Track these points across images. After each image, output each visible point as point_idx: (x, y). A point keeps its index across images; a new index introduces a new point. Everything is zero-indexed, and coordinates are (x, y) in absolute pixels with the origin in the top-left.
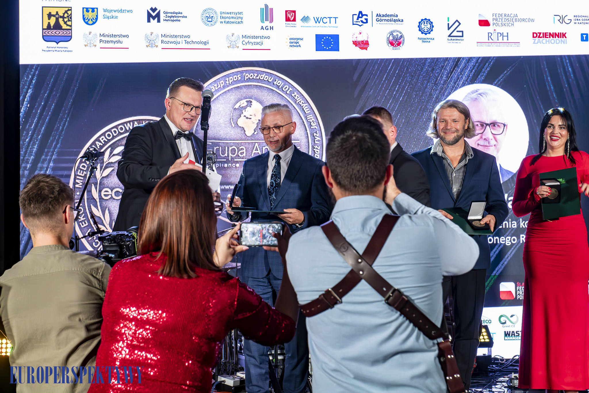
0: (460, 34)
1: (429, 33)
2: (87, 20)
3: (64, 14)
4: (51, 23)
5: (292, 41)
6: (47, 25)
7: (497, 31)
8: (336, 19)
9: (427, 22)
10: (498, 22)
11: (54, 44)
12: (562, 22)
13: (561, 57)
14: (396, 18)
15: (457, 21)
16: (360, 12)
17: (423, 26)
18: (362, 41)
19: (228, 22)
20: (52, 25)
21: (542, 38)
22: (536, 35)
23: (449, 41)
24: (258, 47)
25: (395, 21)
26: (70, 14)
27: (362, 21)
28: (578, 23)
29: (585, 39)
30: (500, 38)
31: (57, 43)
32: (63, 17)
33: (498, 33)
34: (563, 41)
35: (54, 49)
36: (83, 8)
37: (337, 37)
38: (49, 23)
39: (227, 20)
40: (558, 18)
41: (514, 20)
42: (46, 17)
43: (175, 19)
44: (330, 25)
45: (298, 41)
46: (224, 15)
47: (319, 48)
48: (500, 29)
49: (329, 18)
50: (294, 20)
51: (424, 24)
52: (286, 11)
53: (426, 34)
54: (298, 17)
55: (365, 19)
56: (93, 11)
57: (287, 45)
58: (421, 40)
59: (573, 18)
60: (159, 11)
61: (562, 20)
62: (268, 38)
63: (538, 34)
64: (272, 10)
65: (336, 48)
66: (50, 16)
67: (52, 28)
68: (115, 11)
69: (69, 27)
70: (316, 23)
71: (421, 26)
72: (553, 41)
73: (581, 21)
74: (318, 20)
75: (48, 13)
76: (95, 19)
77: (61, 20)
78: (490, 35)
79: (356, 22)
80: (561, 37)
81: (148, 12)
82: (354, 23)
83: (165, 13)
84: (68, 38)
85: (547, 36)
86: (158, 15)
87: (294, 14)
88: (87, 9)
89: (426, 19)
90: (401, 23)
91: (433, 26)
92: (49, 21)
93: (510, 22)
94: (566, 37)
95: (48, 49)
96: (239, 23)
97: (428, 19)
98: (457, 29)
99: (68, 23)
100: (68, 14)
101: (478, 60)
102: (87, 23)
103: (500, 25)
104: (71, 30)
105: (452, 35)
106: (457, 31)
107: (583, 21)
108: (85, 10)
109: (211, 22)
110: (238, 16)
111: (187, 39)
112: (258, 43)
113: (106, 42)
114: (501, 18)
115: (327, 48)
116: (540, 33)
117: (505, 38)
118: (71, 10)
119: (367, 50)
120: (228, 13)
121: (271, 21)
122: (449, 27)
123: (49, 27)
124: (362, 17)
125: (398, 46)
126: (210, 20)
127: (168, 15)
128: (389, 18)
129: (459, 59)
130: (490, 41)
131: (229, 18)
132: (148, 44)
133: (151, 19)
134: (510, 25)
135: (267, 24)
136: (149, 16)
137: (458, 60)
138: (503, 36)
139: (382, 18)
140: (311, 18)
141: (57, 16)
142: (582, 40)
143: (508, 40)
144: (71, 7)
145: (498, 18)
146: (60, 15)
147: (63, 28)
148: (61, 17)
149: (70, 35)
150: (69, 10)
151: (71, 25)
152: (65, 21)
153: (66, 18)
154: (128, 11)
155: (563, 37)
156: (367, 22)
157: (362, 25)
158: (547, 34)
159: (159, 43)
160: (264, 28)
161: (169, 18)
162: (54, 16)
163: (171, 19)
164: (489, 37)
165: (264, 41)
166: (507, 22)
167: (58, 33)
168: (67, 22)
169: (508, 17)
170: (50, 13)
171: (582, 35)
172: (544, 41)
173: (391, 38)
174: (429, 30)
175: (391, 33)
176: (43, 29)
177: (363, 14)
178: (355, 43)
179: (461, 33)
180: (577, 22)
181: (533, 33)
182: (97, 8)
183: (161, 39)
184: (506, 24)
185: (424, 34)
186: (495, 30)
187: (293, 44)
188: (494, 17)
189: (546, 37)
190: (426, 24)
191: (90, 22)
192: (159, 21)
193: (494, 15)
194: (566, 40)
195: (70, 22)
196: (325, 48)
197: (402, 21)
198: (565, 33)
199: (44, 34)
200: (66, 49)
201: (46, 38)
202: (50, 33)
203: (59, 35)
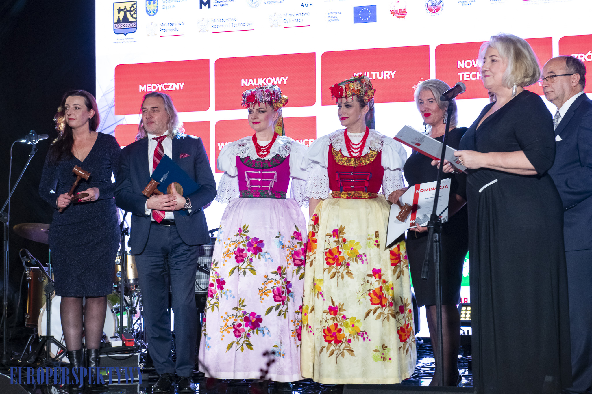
2: (149, 12)
3: (131, 8)
4: (120, 17)
5: (331, 15)
6: (117, 19)
11: (122, 36)
18: (400, 10)
19: (271, 2)
20: (121, 18)
24: (299, 24)
26: (135, 7)
31: (125, 35)
32: (130, 11)
35: (122, 41)
37: (374, 7)
38: (119, 17)
42: (116, 12)
43: (223, 3)
45: (336, 15)
47: (357, 20)
56: (155, 3)
57: (326, 20)
62: (308, 14)
65: (373, 19)
66: (119, 10)
67: (121, 21)
68: (172, 1)
69: (134, 20)
75: (118, 8)
76: (156, 10)
77: (128, 13)
84: (134, 30)
86: (209, 2)
92: (119, 15)
95: (118, 41)
99: (134, 16)
100: (134, 8)
102: (149, 14)
104: (136, 22)
108: (148, 2)
109: (255, 4)
111: (234, 22)
112: (298, 21)
113: (165, 31)
115: (365, 20)
118: (136, 4)
119: (404, 18)
123: (119, 21)
125: (437, 11)
126: (255, 1)
132: (200, 30)
133: (203, 6)
136: (202, 3)
141: (125, 10)
144: (136, 1)
146: (127, 9)
147: (130, 21)
148: (128, 11)
149: (136, 26)
150: (134, 4)
151: (136, 17)
152: (132, 14)
153: (132, 11)
159: (210, 28)
162: (122, 10)
163: (220, 4)
165: (304, 17)
167: (125, 25)
168: (133, 15)
170: (120, 8)
173: (430, 4)
176: (114, 23)
178: (393, 13)
183: (211, 24)
187: (331, 19)
191: (152, 13)
192: (209, 7)
195: (136, 15)
196: (362, 19)
199: (115, 28)
200: (132, 40)
201: (116, 31)
202: (119, 26)
203: (127, 27)
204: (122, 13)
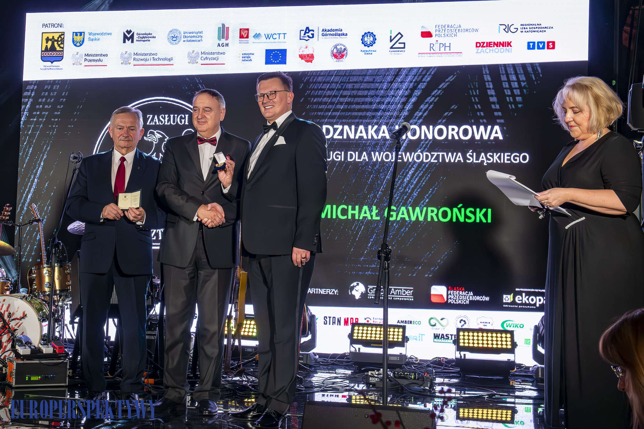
0: (402, 46)
1: (372, 46)
2: (76, 43)
3: (58, 38)
5: (244, 56)
7: (439, 42)
8: (285, 35)
9: (370, 35)
10: (440, 33)
11: (49, 64)
12: (507, 31)
13: (505, 66)
14: (340, 33)
15: (399, 33)
16: (307, 28)
17: (366, 39)
18: (308, 55)
19: (190, 41)
20: (49, 47)
21: (486, 48)
22: (479, 45)
23: (391, 53)
24: (214, 62)
25: (339, 35)
27: (308, 36)
28: (525, 32)
29: (531, 47)
30: (442, 50)
31: (52, 63)
32: (57, 41)
33: (440, 44)
34: (508, 49)
35: (49, 68)
36: (73, 33)
37: (285, 51)
38: (47, 46)
39: (189, 39)
40: (504, 27)
41: (457, 31)
42: (44, 41)
43: (146, 39)
44: (279, 40)
45: (249, 56)
46: (186, 35)
47: (268, 62)
48: (442, 40)
49: (278, 35)
50: (247, 37)
51: (368, 37)
52: (241, 29)
53: (368, 47)
54: (251, 34)
55: (312, 34)
56: (81, 35)
57: (240, 60)
58: (364, 52)
59: (519, 27)
60: (134, 33)
61: (507, 29)
62: (224, 53)
63: (482, 44)
64: (228, 28)
65: (284, 62)
66: (48, 40)
67: (48, 50)
68: (98, 34)
69: (61, 49)
70: (267, 39)
71: (364, 39)
72: (497, 50)
73: (529, 30)
74: (268, 36)
75: (46, 38)
76: (81, 41)
77: (56, 43)
78: (432, 45)
79: (303, 37)
80: (506, 46)
81: (124, 34)
82: (301, 38)
83: (138, 34)
84: (60, 58)
85: (491, 46)
86: (132, 37)
87: (247, 31)
88: (76, 33)
89: (369, 32)
90: (345, 36)
91: (376, 39)
92: (47, 44)
93: (452, 33)
94: (511, 46)
95: (45, 68)
96: (199, 41)
97: (371, 32)
98: (399, 42)
99: (62, 46)
100: (61, 38)
101: (419, 70)
102: (76, 45)
103: (443, 35)
104: (63, 51)
105: (393, 47)
106: (399, 43)
107: (531, 30)
108: (74, 34)
109: (175, 42)
110: (198, 35)
111: (155, 57)
112: (214, 59)
113: (89, 61)
114: (444, 29)
115: (276, 62)
116: (484, 43)
117: (447, 49)
118: (64, 34)
119: (311, 62)
120: (190, 33)
121: (227, 39)
122: (392, 39)
123: (46, 49)
124: (308, 33)
125: (341, 58)
126: (175, 39)
127: (141, 36)
128: (334, 33)
129: (400, 69)
130: (432, 51)
131: (191, 37)
132: (122, 62)
133: (126, 40)
134: (453, 35)
135: (223, 41)
136: (125, 38)
137: (399, 71)
138: (445, 47)
139: (328, 33)
140: (263, 34)
142: (529, 48)
143: (450, 50)
144: (64, 32)
145: (441, 29)
147: (57, 50)
148: (56, 41)
149: (62, 55)
150: (62, 35)
153: (60, 41)
154: (108, 34)
155: (508, 46)
156: (313, 37)
157: (308, 40)
158: (491, 43)
159: (132, 61)
160: (221, 45)
161: (141, 39)
162: (51, 40)
163: (142, 40)
164: (431, 48)
165: (220, 56)
166: (450, 33)
167: (53, 54)
168: (60, 44)
169: (451, 28)
170: (48, 37)
171: (529, 43)
172: (488, 51)
173: (335, 51)
174: (371, 42)
175: (336, 47)
176: (42, 51)
177: (310, 29)
178: (302, 57)
179: (403, 44)
180: (524, 30)
181: (477, 43)
182: (84, 32)
183: (133, 57)
184: (449, 35)
185: (367, 47)
186: (437, 41)
187: (245, 59)
188: (437, 28)
189: (489, 47)
190: (369, 37)
191: (78, 44)
192: (132, 42)
193: (437, 26)
194: (511, 49)
195: (63, 45)
196: (273, 61)
197: (346, 35)
198: (511, 42)
199: (42, 56)
200: (57, 68)
201: (44, 59)
202: (47, 54)
203: (54, 55)
204: (50, 43)
